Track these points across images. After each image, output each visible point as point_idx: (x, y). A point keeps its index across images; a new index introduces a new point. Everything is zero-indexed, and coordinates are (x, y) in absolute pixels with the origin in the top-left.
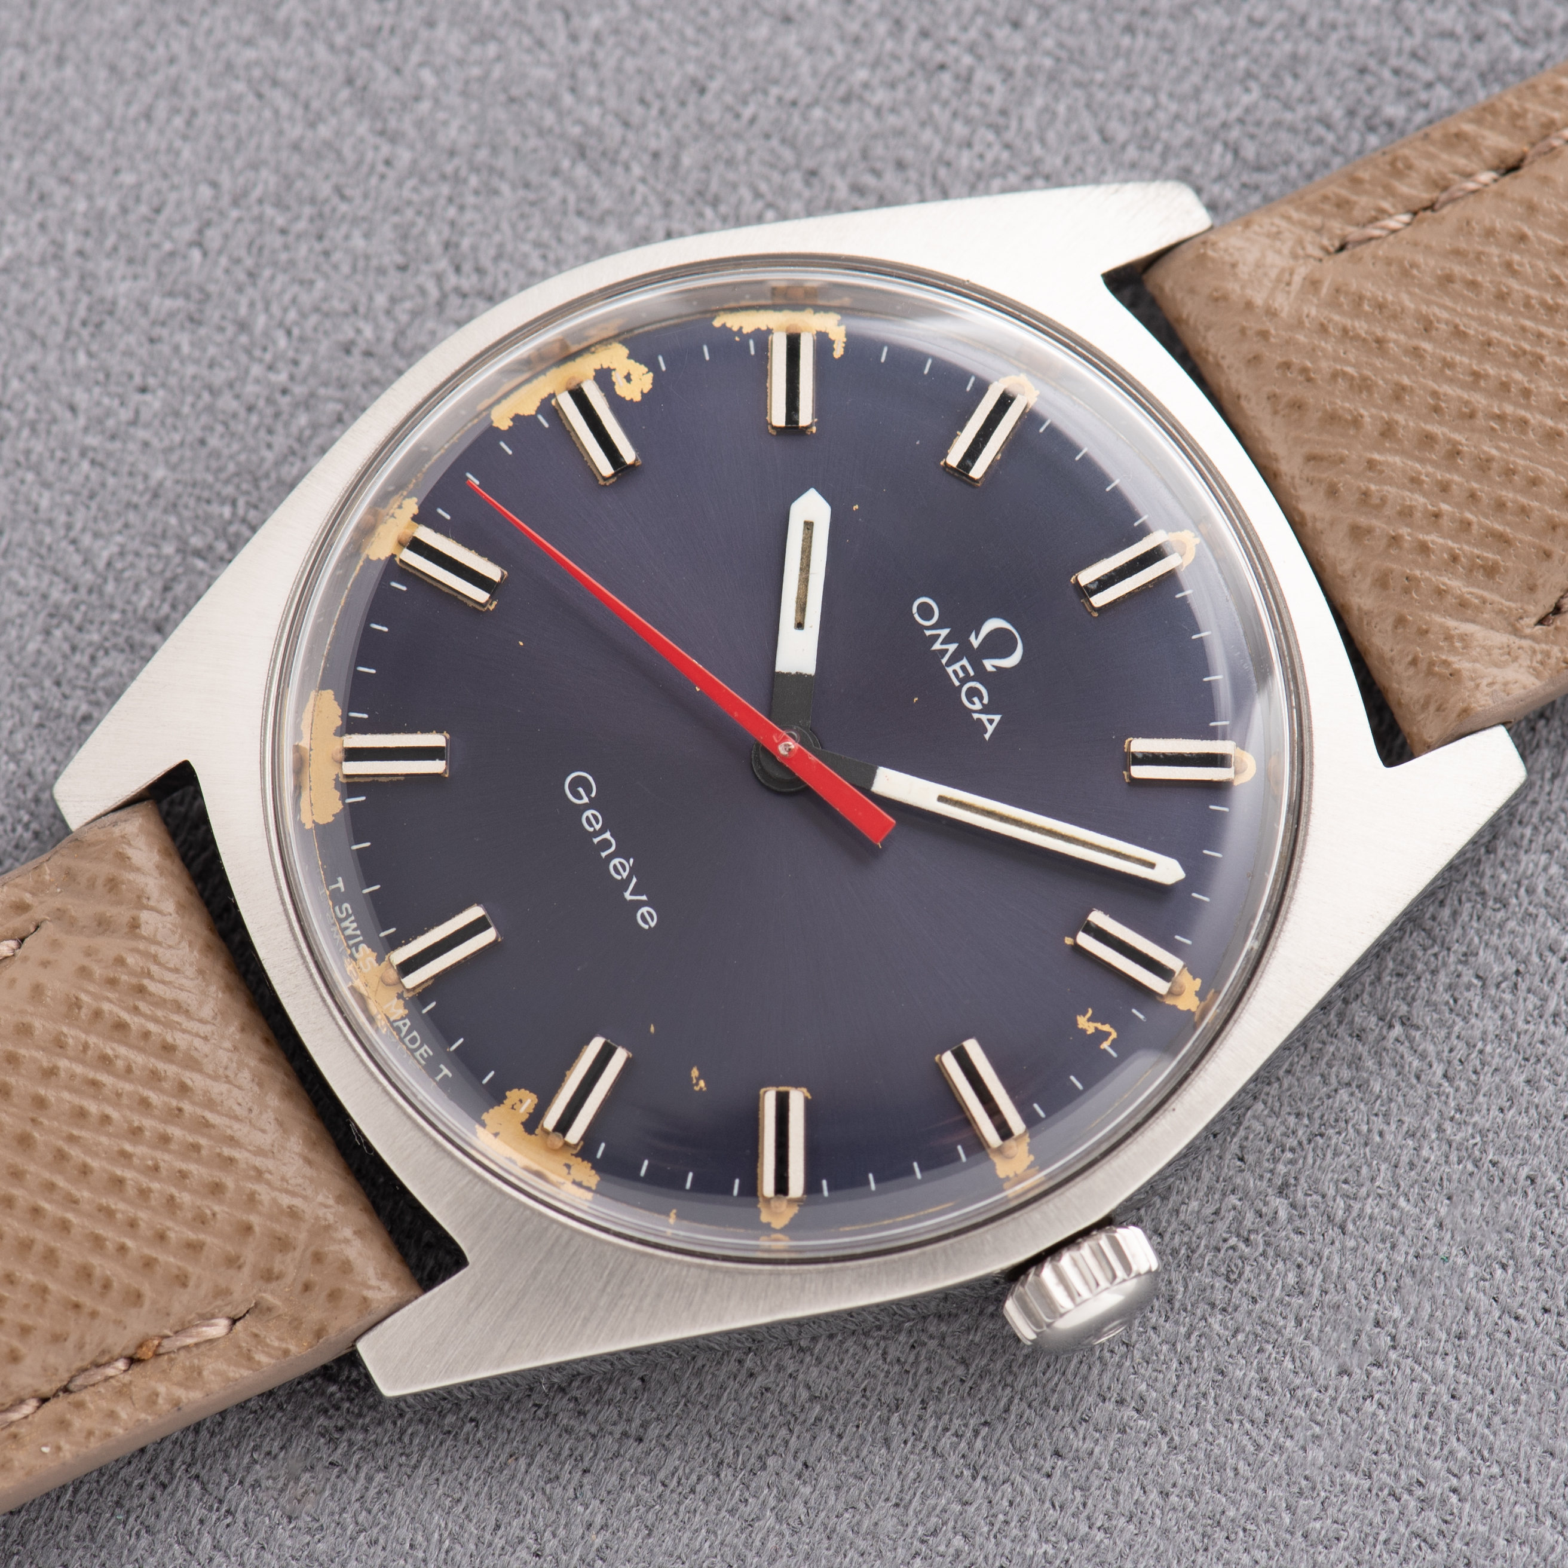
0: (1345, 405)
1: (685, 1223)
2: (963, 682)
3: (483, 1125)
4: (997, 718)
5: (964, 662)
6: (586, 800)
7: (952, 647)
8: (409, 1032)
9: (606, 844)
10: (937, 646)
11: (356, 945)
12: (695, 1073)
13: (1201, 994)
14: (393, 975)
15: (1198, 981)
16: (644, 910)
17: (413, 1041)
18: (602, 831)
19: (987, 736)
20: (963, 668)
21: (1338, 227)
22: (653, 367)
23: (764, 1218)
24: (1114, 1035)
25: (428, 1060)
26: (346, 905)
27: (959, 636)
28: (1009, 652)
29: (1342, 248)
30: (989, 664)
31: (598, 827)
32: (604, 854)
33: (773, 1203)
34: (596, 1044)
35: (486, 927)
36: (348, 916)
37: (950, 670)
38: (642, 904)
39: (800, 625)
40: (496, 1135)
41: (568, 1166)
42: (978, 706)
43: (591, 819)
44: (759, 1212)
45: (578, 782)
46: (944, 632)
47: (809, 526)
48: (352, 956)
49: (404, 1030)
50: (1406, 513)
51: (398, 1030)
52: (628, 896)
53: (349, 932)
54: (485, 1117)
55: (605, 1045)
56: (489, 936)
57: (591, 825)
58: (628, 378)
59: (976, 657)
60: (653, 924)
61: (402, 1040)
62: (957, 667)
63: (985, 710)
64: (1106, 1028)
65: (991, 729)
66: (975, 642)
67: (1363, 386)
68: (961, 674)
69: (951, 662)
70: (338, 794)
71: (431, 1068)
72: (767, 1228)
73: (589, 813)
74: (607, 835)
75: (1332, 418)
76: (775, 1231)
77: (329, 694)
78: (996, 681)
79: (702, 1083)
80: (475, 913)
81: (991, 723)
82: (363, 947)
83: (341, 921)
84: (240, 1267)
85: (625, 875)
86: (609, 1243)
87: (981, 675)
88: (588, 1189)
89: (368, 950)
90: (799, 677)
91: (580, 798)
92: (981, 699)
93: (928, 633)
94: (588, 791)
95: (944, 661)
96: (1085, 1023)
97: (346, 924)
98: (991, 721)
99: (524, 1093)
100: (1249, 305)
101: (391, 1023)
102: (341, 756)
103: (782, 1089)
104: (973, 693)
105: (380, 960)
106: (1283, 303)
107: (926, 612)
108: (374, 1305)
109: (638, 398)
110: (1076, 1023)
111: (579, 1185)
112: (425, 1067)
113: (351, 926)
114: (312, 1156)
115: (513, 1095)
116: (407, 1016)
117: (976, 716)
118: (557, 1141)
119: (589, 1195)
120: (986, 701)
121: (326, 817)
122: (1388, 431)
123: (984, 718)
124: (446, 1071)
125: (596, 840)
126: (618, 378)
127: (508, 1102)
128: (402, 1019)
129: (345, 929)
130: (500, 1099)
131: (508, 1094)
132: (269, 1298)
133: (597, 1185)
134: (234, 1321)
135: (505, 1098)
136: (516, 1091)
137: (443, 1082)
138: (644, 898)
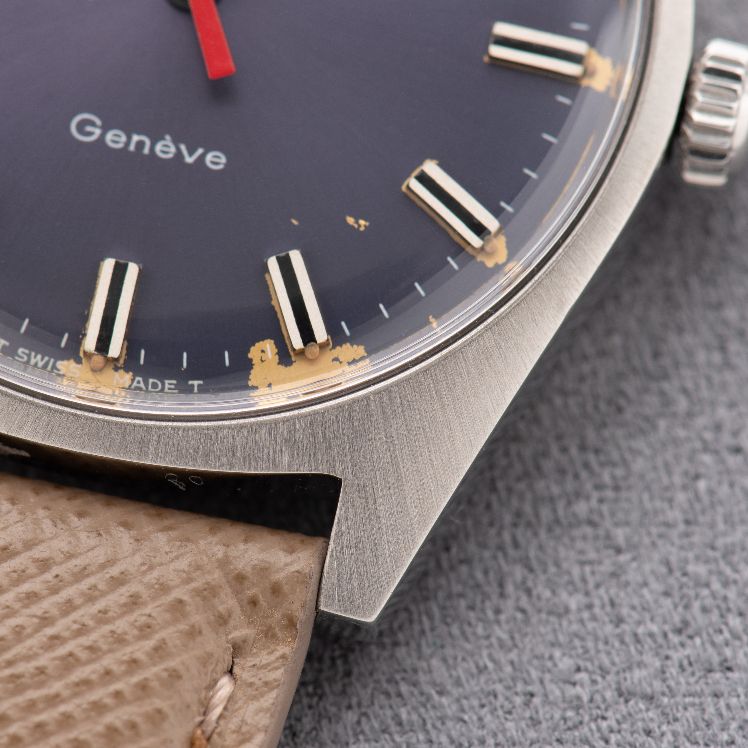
1: (444, 316)
3: (255, 388)
8: (146, 383)
9: (140, 145)
11: (54, 367)
12: (350, 220)
14: (98, 359)
16: (209, 157)
17: (155, 386)
23: (490, 263)
25: (177, 386)
26: (20, 351)
33: (488, 248)
34: (273, 264)
35: (125, 267)
36: (29, 356)
40: (270, 385)
41: (336, 359)
44: (483, 264)
45: (81, 127)
48: (59, 375)
49: (142, 385)
51: (140, 389)
53: (40, 364)
54: (250, 383)
55: (279, 259)
56: (133, 271)
61: (147, 391)
71: (184, 390)
72: (498, 268)
74: (136, 138)
76: (505, 264)
79: (362, 222)
80: (108, 266)
82: (60, 364)
83: (28, 362)
84: (200, 632)
86: (417, 373)
88: (363, 358)
89: (65, 363)
94: (93, 124)
97: (33, 361)
99: (259, 345)
101: (129, 389)
103: (416, 172)
105: (79, 361)
111: (354, 361)
112: (179, 393)
113: (38, 359)
114: (167, 523)
115: (254, 353)
116: (134, 376)
118: (314, 349)
119: (367, 361)
124: (196, 383)
127: (256, 361)
128: (133, 380)
129: (36, 365)
130: (249, 365)
131: (250, 356)
132: (236, 634)
133: (366, 350)
134: (231, 672)
135: (251, 360)
136: (253, 349)
137: (202, 390)
138: (200, 151)
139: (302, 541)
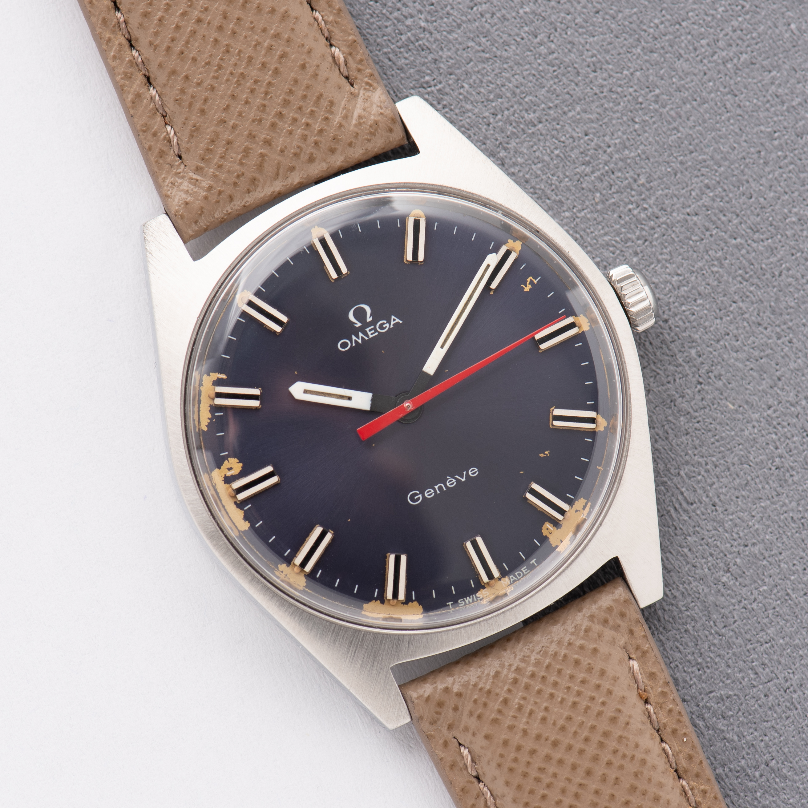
0: (253, 160)
1: (603, 463)
2: (376, 331)
3: (557, 547)
4: (393, 317)
5: (367, 330)
6: (420, 496)
7: (361, 335)
8: (516, 577)
9: (440, 488)
10: (360, 341)
11: (477, 598)
12: (542, 455)
13: (515, 239)
14: (493, 582)
15: (509, 240)
16: (470, 473)
17: (519, 575)
18: (434, 489)
19: (401, 322)
20: (370, 330)
21: (171, 157)
22: (225, 458)
23: (603, 429)
24: (531, 278)
25: (528, 568)
26: (459, 601)
27: (356, 332)
28: (364, 311)
29: (180, 157)
30: (369, 319)
31: (432, 491)
32: (445, 489)
33: (598, 425)
34: (529, 496)
35: (475, 541)
36: (464, 601)
37: (371, 336)
38: (467, 474)
39: (350, 398)
40: (561, 542)
41: (577, 511)
42: (387, 325)
43: (429, 494)
44: (601, 431)
45: (412, 499)
46: (354, 338)
47: (306, 392)
48: (481, 600)
49: (515, 578)
50: (304, 138)
51: (514, 581)
52: (463, 480)
53: (471, 600)
54: (553, 546)
55: (529, 492)
56: (479, 540)
57: (431, 494)
58: (230, 469)
59: (365, 325)
60: (476, 470)
61: (519, 580)
62: (369, 333)
63: (389, 322)
64: (528, 280)
65: (397, 320)
66: (359, 324)
67: (246, 152)
68: (373, 331)
69: (367, 335)
70: (410, 603)
71: (532, 568)
72: (607, 429)
73: (426, 495)
74: (436, 487)
75: (260, 166)
76: (608, 425)
77: (365, 606)
78: (376, 317)
79: (546, 452)
80: (469, 545)
81: (395, 320)
82: (478, 595)
83: (465, 604)
84: (610, 654)
85: (454, 480)
87: (374, 323)
88: (587, 503)
89: (479, 592)
90: (373, 400)
91: (419, 498)
92: (384, 324)
93: (354, 345)
94: (417, 494)
95: (367, 338)
96: (527, 288)
97: (467, 601)
98: (394, 320)
99: (544, 528)
100: (206, 198)
101: (511, 584)
102: (395, 601)
103: (551, 418)
104: (381, 327)
105: (484, 588)
106: (205, 184)
107: (344, 345)
108: (627, 597)
109: (241, 465)
110: (527, 292)
111: (585, 507)
112: (531, 571)
113: (468, 599)
115: (545, 532)
116: (509, 577)
117: (392, 326)
118: (567, 515)
119: (589, 503)
120: (385, 322)
121: (421, 608)
122: (268, 143)
123: (392, 323)
124: (533, 561)
125: (438, 492)
126: (229, 474)
127: (548, 535)
128: (509, 579)
129: (469, 603)
130: (546, 538)
131: (544, 535)
132: (622, 643)
133: (585, 498)
134: (630, 658)
135: (546, 536)
136: (543, 531)
137: (539, 562)
138: (465, 473)
139: (614, 587)
